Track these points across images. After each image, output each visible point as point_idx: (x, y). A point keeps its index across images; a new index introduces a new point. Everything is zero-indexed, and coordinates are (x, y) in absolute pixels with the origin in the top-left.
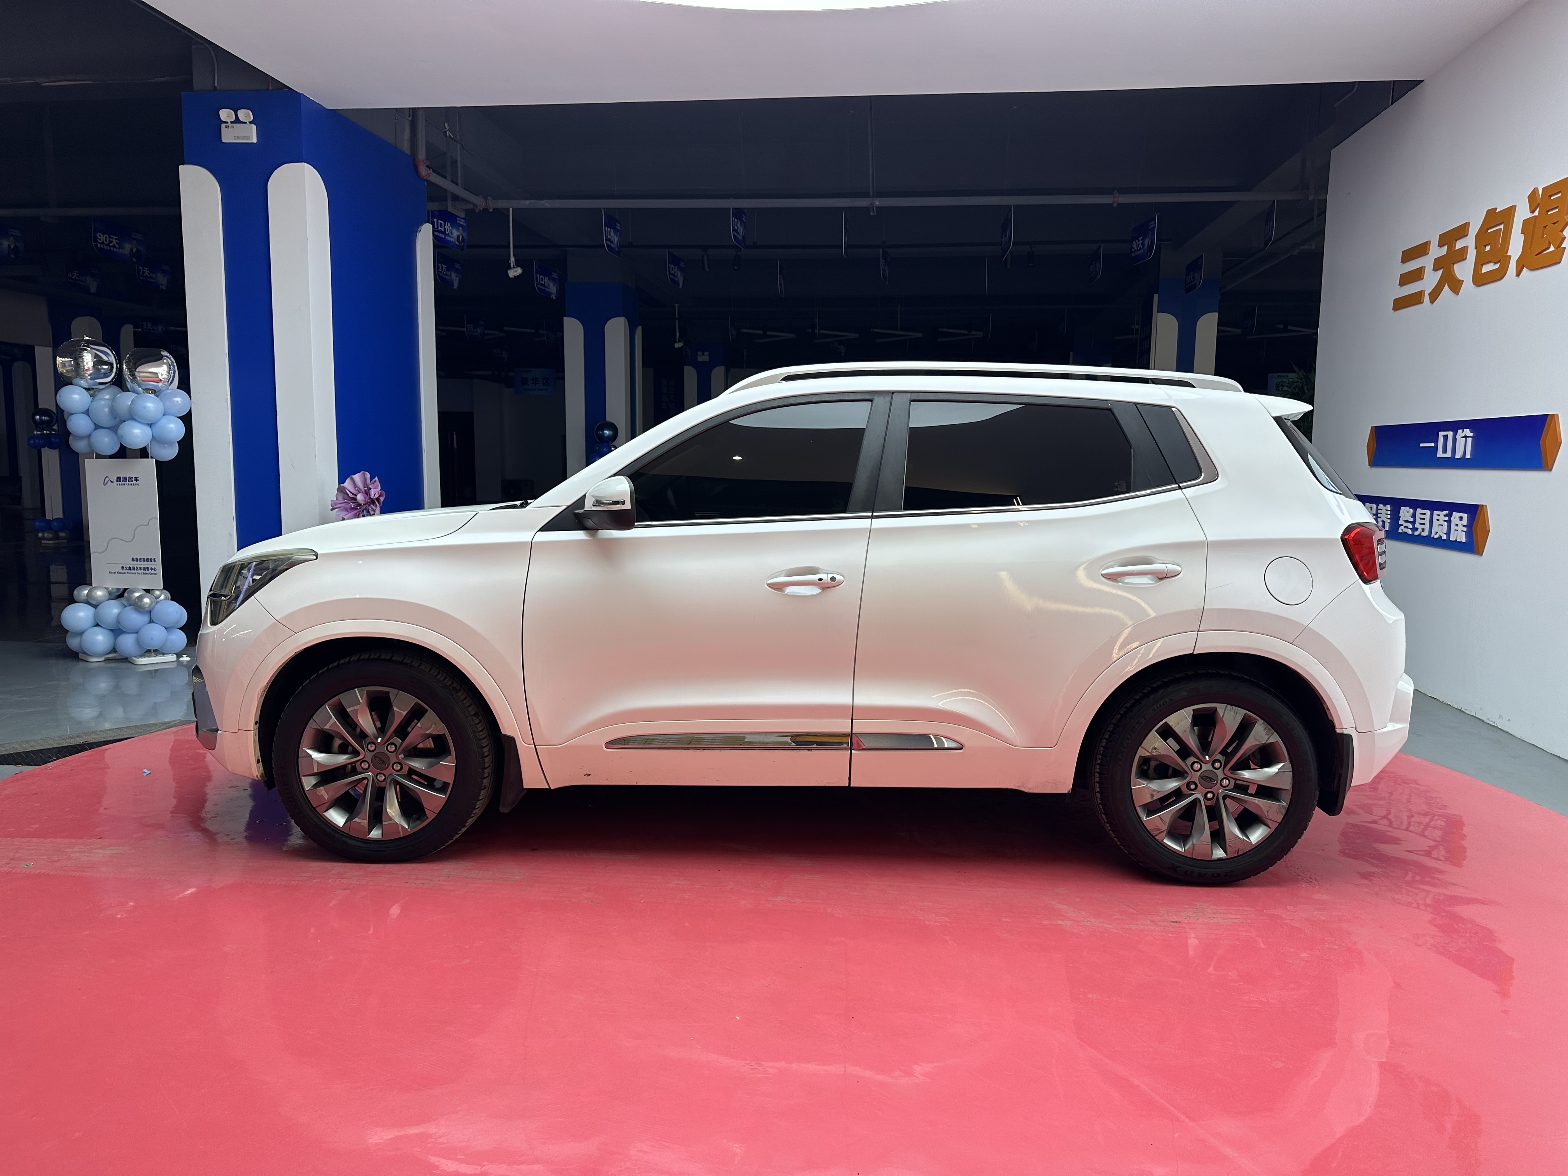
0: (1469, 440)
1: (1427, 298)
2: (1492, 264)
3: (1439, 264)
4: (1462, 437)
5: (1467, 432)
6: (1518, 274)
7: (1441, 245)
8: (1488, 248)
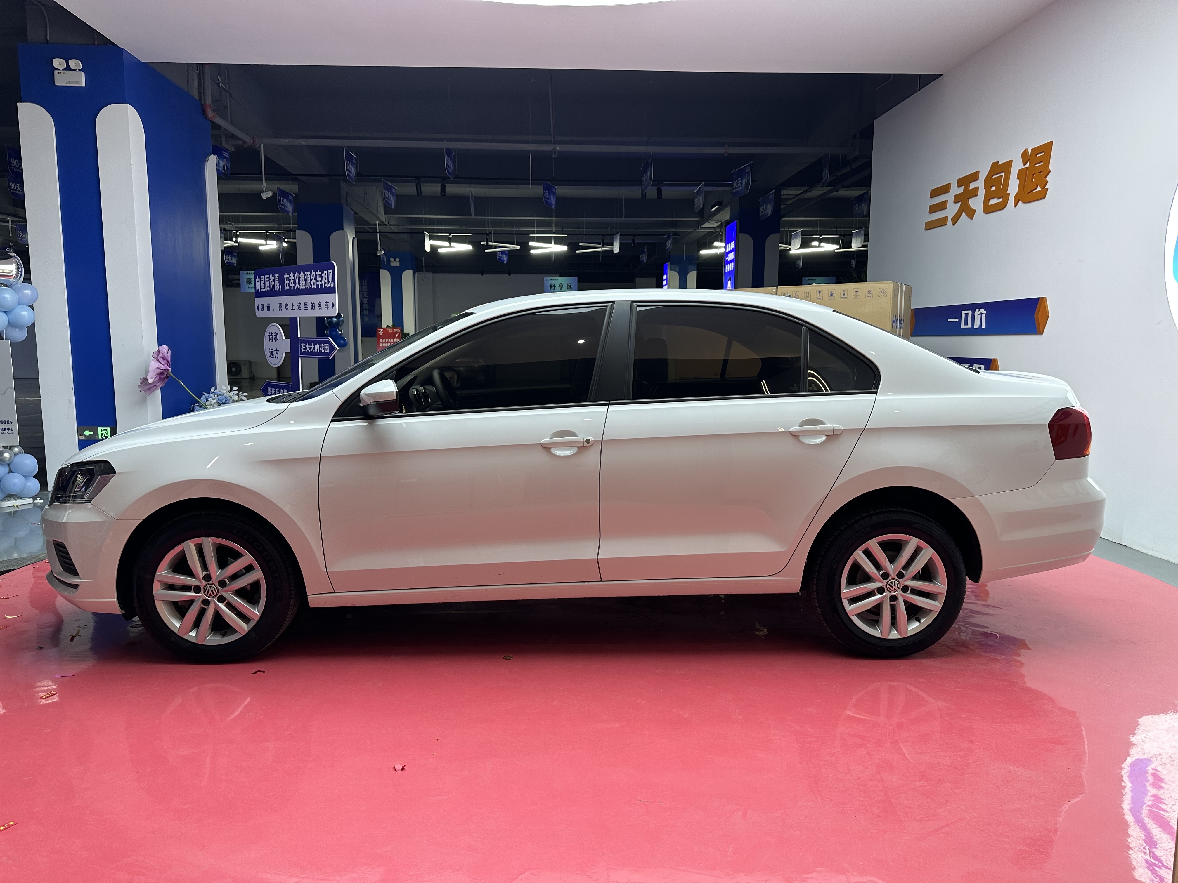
0: (984, 316)
1: (949, 222)
2: (996, 199)
3: (957, 199)
4: (978, 314)
5: (982, 311)
6: (1015, 206)
7: (959, 186)
8: (993, 189)
